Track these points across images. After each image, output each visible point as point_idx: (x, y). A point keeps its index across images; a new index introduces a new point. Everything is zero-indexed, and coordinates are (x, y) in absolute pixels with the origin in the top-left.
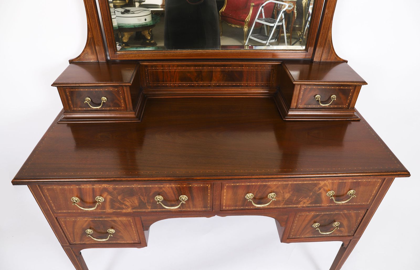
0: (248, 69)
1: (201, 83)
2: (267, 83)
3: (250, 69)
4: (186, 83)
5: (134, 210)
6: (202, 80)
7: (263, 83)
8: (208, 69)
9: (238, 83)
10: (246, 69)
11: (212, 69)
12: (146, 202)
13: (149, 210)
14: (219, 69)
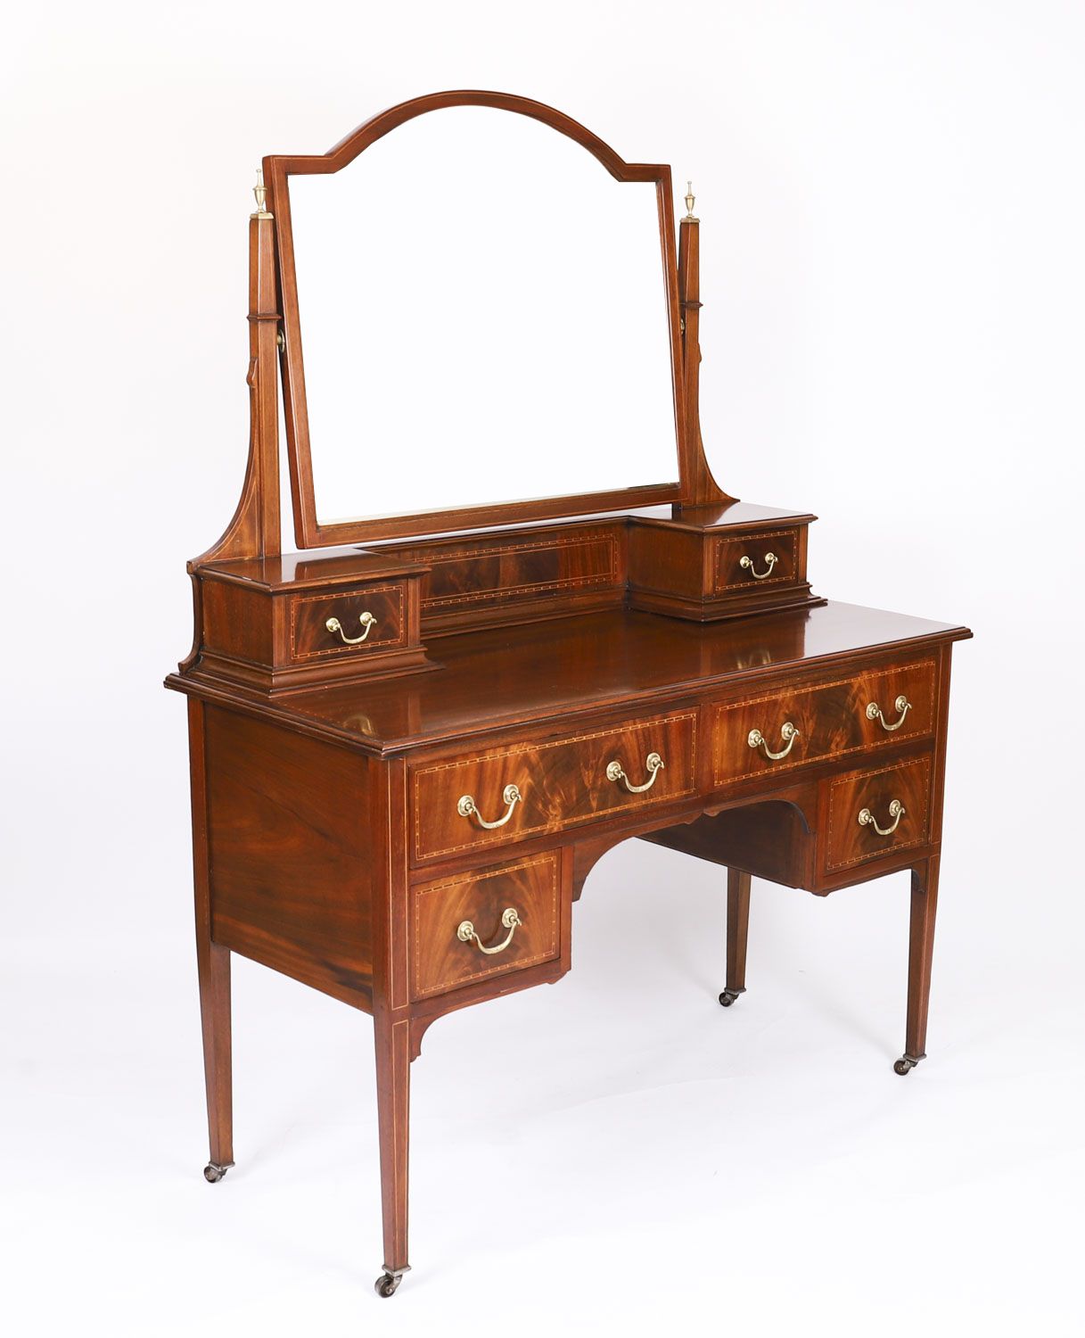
0: (566, 544)
1: (476, 595)
2: (605, 576)
3: (569, 544)
4: (445, 599)
5: (566, 822)
6: (479, 587)
7: (596, 578)
8: (490, 554)
9: (550, 584)
10: (563, 545)
11: (499, 553)
12: (589, 787)
13: (592, 815)
14: (510, 551)
